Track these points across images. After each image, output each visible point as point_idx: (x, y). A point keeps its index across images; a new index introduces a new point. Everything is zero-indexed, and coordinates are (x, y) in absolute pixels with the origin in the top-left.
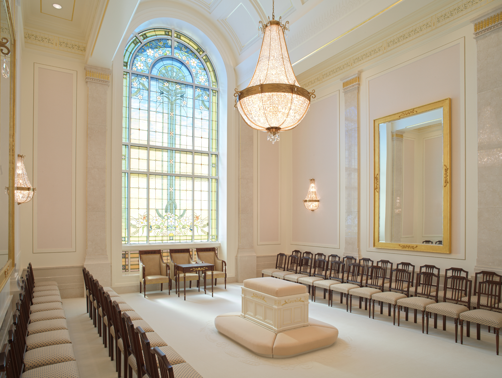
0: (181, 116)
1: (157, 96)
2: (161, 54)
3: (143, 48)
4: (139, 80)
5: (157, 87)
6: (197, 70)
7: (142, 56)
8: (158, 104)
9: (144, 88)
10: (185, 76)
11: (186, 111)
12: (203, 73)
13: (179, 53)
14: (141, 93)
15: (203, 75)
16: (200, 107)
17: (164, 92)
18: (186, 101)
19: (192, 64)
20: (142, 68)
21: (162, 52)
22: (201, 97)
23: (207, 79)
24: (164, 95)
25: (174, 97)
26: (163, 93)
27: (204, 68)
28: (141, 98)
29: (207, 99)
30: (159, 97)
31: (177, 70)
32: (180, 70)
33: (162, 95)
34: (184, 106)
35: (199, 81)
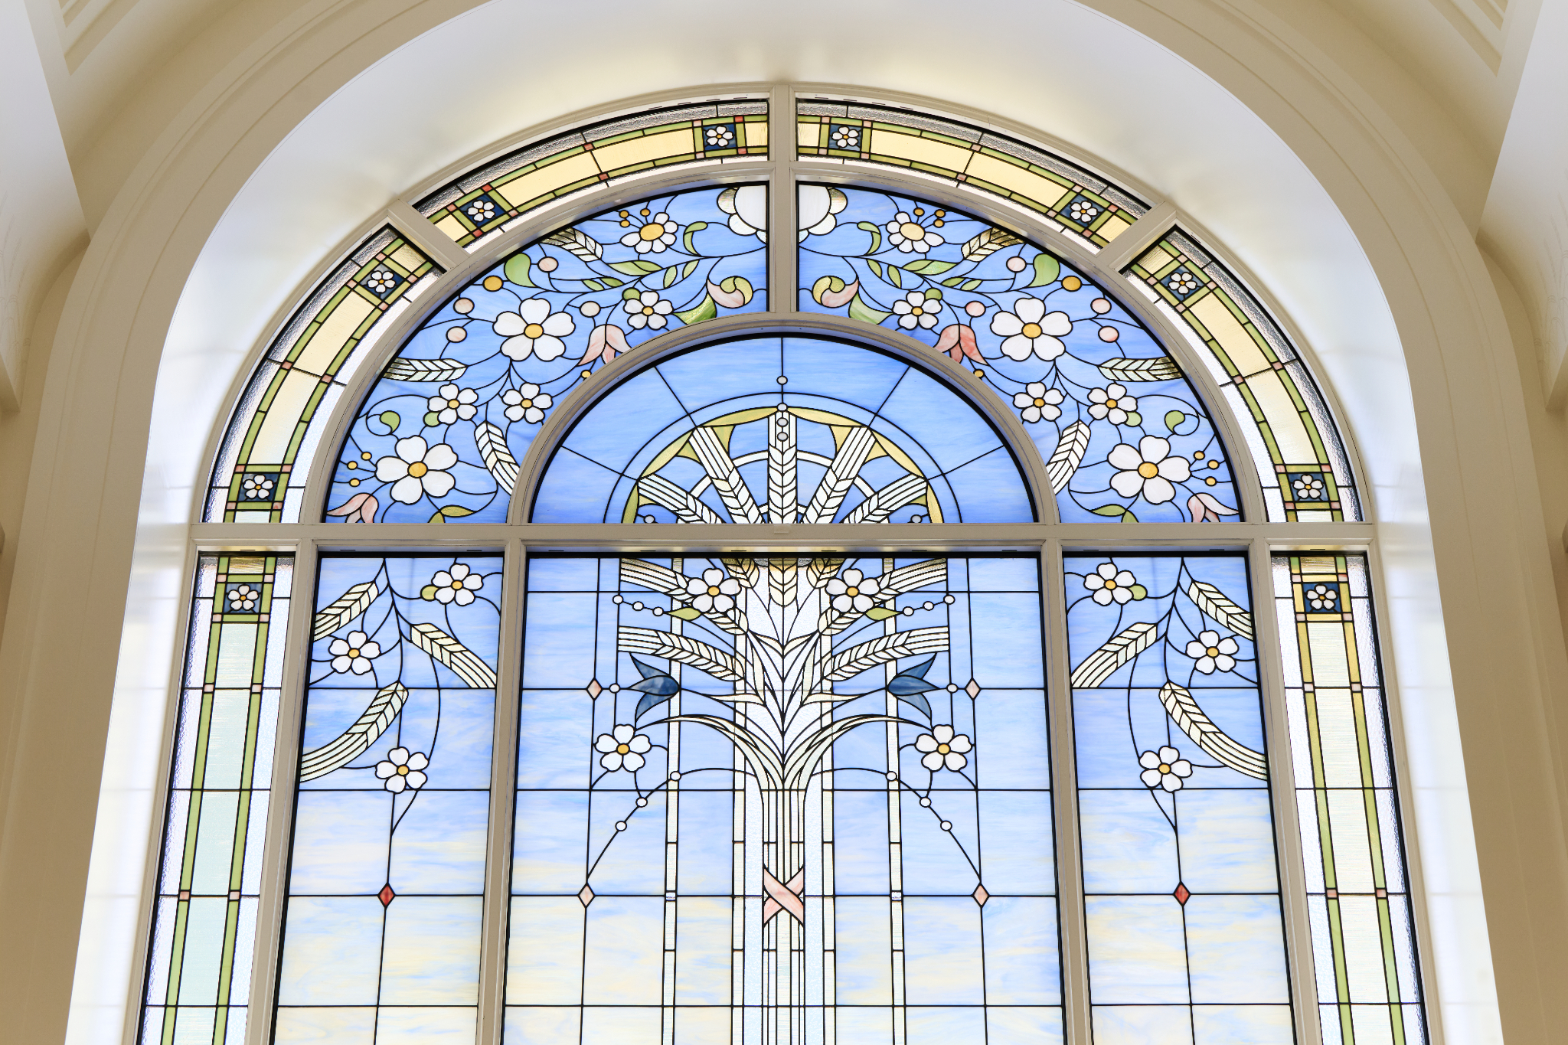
0: (898, 896)
1: (604, 724)
2: (656, 322)
3: (463, 307)
4: (401, 605)
5: (607, 638)
6: (1081, 395)
7: (449, 382)
8: (610, 808)
9: (445, 678)
10: (931, 471)
11: (965, 829)
12: (1154, 412)
13: (850, 277)
14: (419, 726)
15: (1154, 422)
16: (1150, 761)
17: (691, 678)
18: (963, 724)
19: (1018, 348)
20: (438, 485)
21: (664, 308)
22: (1154, 656)
23: (1215, 452)
24: (692, 703)
25: (811, 712)
26: (673, 688)
27: (1171, 362)
28: (416, 780)
29: (1225, 663)
30: (624, 734)
31: (840, 433)
32: (878, 425)
33: (659, 711)
34: (942, 780)
35: (1111, 497)
